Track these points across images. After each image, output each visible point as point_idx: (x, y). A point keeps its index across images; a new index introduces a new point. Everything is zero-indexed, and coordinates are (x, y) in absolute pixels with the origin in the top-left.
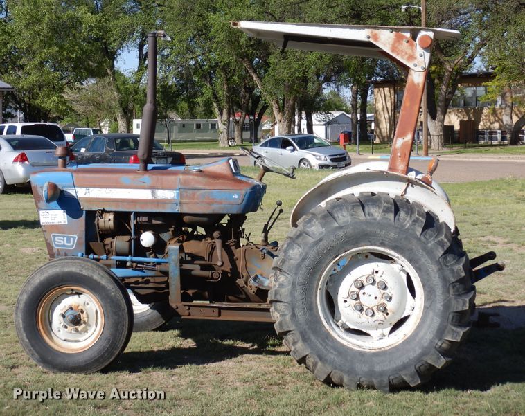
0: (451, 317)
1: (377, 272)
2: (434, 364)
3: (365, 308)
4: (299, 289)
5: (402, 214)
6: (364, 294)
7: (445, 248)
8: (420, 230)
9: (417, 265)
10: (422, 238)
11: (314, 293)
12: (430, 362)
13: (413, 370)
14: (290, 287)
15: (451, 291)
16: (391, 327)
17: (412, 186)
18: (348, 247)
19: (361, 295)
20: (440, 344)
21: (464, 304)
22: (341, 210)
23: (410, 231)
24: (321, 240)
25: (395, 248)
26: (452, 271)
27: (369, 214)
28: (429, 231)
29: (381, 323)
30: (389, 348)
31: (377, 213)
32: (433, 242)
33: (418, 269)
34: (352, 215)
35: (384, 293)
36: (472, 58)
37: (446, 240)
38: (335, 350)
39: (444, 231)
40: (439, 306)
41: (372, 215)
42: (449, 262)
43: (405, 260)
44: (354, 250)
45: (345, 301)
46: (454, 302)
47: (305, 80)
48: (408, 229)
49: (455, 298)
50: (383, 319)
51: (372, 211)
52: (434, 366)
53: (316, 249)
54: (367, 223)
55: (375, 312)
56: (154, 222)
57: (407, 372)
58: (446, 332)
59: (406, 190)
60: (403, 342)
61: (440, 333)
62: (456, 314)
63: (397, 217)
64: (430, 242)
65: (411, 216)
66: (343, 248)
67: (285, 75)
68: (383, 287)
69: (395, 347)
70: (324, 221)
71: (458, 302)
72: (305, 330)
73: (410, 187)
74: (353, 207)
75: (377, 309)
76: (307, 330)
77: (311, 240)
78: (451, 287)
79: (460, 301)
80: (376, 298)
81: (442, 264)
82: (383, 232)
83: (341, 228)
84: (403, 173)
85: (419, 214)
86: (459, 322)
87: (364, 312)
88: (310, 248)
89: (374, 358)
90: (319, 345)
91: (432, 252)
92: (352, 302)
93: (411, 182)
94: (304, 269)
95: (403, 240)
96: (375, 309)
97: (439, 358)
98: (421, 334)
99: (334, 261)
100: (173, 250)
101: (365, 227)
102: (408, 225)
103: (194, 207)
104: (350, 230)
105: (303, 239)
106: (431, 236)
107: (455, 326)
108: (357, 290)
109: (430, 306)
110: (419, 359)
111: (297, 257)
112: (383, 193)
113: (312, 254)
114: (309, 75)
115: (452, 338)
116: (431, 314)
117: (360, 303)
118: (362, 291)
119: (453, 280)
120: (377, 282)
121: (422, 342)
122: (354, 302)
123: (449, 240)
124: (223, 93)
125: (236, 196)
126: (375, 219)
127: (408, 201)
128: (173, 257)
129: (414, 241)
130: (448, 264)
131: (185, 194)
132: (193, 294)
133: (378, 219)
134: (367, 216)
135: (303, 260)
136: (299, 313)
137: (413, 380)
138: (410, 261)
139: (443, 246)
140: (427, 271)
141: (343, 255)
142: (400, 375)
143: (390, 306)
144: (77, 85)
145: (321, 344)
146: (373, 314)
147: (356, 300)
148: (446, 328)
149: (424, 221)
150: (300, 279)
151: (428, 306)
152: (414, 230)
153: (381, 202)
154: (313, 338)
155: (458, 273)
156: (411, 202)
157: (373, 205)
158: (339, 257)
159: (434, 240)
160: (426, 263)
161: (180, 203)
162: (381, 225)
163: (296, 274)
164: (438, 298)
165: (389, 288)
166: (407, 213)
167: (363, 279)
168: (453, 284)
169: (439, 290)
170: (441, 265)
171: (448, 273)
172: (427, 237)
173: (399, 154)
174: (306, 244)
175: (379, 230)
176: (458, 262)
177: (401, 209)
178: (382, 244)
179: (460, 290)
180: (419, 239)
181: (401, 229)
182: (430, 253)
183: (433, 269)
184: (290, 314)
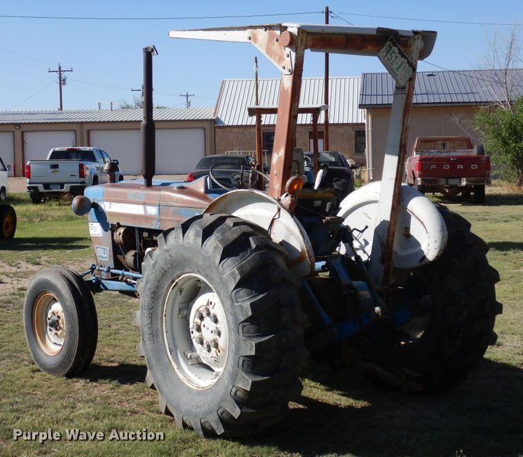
0: (241, 361)
1: (211, 303)
3: (205, 342)
4: (145, 313)
6: (204, 326)
7: (237, 281)
8: (219, 258)
10: (220, 268)
12: (228, 410)
13: (216, 416)
15: (241, 332)
19: (202, 327)
20: (234, 390)
21: (251, 347)
23: (212, 259)
24: (156, 263)
26: (242, 308)
28: (229, 260)
29: (216, 361)
32: (228, 273)
35: (216, 327)
37: (237, 272)
40: (233, 347)
42: (241, 297)
45: (192, 332)
46: (243, 344)
48: (210, 256)
49: (245, 340)
50: (216, 356)
52: (232, 415)
53: (154, 272)
54: (184, 247)
55: (211, 347)
57: (213, 418)
58: (238, 378)
62: (246, 358)
71: (246, 345)
78: (240, 327)
79: (248, 344)
80: (212, 332)
81: (234, 299)
82: (195, 259)
83: (168, 251)
86: (252, 369)
88: (151, 270)
91: (227, 284)
92: (196, 333)
94: (148, 293)
95: (208, 268)
97: (235, 407)
101: (182, 251)
105: (148, 261)
106: (229, 267)
107: (245, 372)
108: (199, 321)
113: (151, 277)
115: (244, 386)
117: (201, 335)
118: (203, 323)
119: (242, 319)
120: (211, 313)
123: (239, 272)
129: (214, 271)
130: (239, 300)
135: (147, 282)
139: (234, 278)
143: (220, 342)
146: (210, 350)
148: (237, 374)
155: (246, 310)
159: (230, 270)
161: (160, 220)
162: (192, 250)
163: (143, 297)
165: (219, 322)
167: (202, 310)
168: (243, 323)
171: (238, 310)
172: (225, 266)
173: (275, 172)
174: (149, 266)
175: (192, 256)
178: (199, 272)
179: (251, 332)
180: (217, 269)
181: (205, 256)
182: (225, 285)
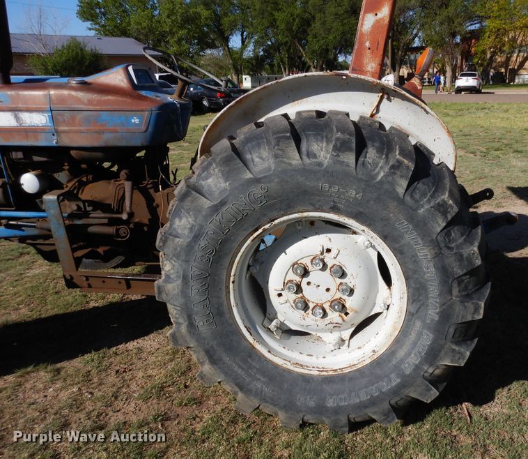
0: (452, 331)
1: (329, 251)
2: (419, 398)
3: (311, 305)
4: (195, 286)
5: (371, 153)
6: (309, 283)
7: (449, 217)
8: (404, 183)
9: (397, 246)
10: (408, 198)
11: (223, 288)
12: (414, 395)
13: (386, 406)
14: (180, 282)
15: (455, 291)
16: (353, 329)
17: (389, 99)
18: (275, 214)
19: (304, 285)
20: (430, 370)
21: (476, 310)
22: (259, 145)
23: (386, 186)
24: (223, 203)
25: (358, 217)
26: (460, 257)
27: (308, 156)
28: (420, 185)
29: (337, 327)
30: (349, 370)
31: (322, 152)
32: (427, 206)
33: (399, 253)
34: (276, 156)
35: (341, 284)
36: (414, 39)
37: (451, 202)
38: (263, 374)
39: (447, 182)
40: (433, 313)
41: (315, 156)
42: (455, 240)
43: (375, 236)
44: (285, 218)
45: (280, 295)
46: (458, 308)
47: (327, 50)
48: (381, 182)
49: (462, 302)
50: (339, 320)
51: (315, 147)
52: (419, 400)
53: (216, 218)
54: (304, 171)
55: (328, 311)
56: (36, 159)
57: (376, 409)
58: (443, 353)
59: (378, 107)
60: (371, 363)
61: (432, 355)
62: (460, 325)
63: (361, 159)
64: (422, 206)
65: (387, 157)
66: (265, 215)
67: (316, 48)
68: (340, 274)
69: (359, 370)
70: (227, 169)
71: (465, 307)
72: (212, 347)
73: (385, 101)
74: (278, 141)
75: (330, 306)
76: (215, 347)
77: (206, 203)
78: (455, 285)
79: (470, 305)
80: (328, 290)
81: (442, 245)
82: (335, 189)
83: (257, 181)
84: (373, 77)
85: (402, 153)
87: (310, 311)
88: (206, 217)
89: (324, 386)
90: (236, 368)
91: (425, 224)
92: (290, 296)
93: (386, 93)
94: (199, 254)
95: (372, 202)
96: (326, 306)
97: (429, 390)
98: (401, 354)
99: (252, 238)
100: (50, 201)
101: (301, 179)
102: (382, 174)
103: (77, 137)
104: (273, 186)
105: (192, 202)
106: (424, 195)
107: (457, 343)
108: (298, 279)
109: (417, 312)
110: (396, 391)
111: (186, 232)
112: (337, 113)
113: (210, 228)
114: (329, 48)
115: (452, 361)
116: (418, 324)
117: (303, 297)
118: (305, 280)
119: (460, 272)
120: (330, 266)
121: (402, 367)
122: (294, 296)
123: (456, 202)
124: (286, 60)
125: (135, 120)
126: (320, 164)
127: (381, 126)
128: (52, 211)
129: (393, 205)
130: (452, 245)
131: (60, 118)
132: (104, 251)
133: (326, 163)
134: (305, 157)
135: (196, 238)
136: (200, 323)
137: (385, 420)
138: (385, 238)
139: (444, 214)
140: (415, 256)
141: (267, 226)
142: (366, 414)
143: (350, 302)
144: (201, 53)
145: (240, 367)
146: (325, 314)
147: (296, 293)
148: (442, 347)
149: (412, 166)
150: (194, 270)
151: (413, 310)
152: (392, 184)
153: (332, 131)
154: (227, 359)
155: (469, 259)
156: (387, 128)
157: (316, 135)
158: (260, 231)
159: (429, 201)
160: (412, 242)
161: (57, 131)
162: (331, 175)
163: (187, 261)
164: (431, 300)
165: (349, 276)
166: (380, 151)
167: (307, 262)
168: (459, 280)
169: (434, 289)
170: (440, 247)
171: (451, 261)
172: (417, 196)
173: (367, 44)
174: (198, 210)
175: (327, 186)
176: (469, 241)
177: (369, 143)
178: (334, 209)
179: (471, 286)
180: (401, 201)
181: (368, 182)
182: (421, 226)
183: (424, 254)
184: (186, 324)
